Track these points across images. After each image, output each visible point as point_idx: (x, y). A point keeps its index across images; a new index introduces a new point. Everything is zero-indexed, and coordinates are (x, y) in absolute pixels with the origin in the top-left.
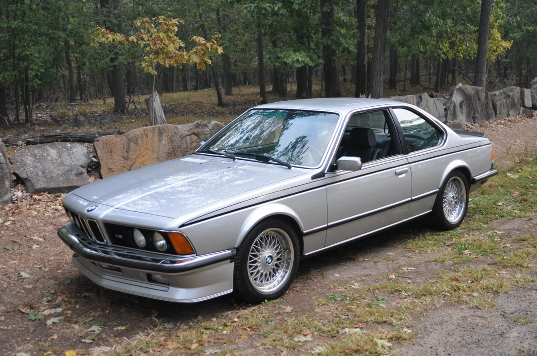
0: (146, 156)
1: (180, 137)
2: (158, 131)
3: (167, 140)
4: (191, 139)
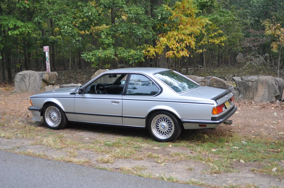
4: (202, 84)
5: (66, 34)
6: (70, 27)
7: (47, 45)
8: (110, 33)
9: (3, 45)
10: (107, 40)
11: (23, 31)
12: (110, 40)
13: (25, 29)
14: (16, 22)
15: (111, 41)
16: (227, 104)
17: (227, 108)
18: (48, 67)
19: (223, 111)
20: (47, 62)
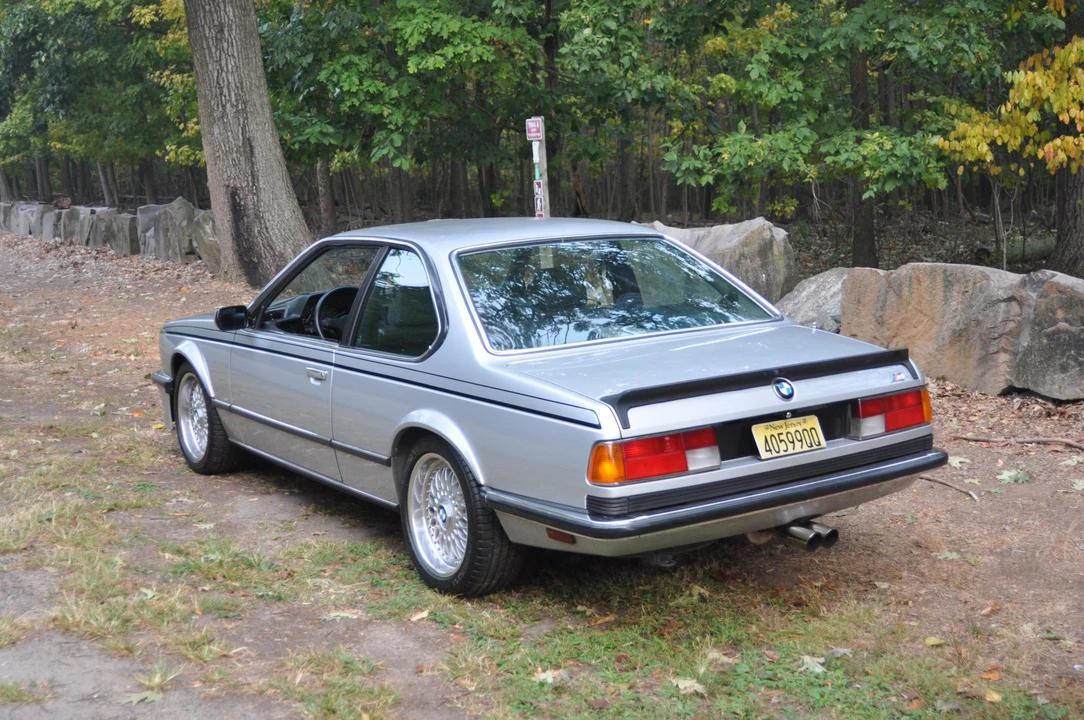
0: (919, 328)
1: (985, 301)
2: (942, 276)
3: (962, 303)
4: (1008, 312)
5: (580, 64)
6: (608, 32)
7: (537, 114)
8: (798, 55)
9: (417, 115)
10: (778, 86)
11: (461, 54)
12: (792, 88)
13: (468, 49)
14: (436, 19)
15: (796, 90)
16: (779, 434)
17: (768, 455)
18: (539, 207)
19: (686, 468)
20: (536, 186)
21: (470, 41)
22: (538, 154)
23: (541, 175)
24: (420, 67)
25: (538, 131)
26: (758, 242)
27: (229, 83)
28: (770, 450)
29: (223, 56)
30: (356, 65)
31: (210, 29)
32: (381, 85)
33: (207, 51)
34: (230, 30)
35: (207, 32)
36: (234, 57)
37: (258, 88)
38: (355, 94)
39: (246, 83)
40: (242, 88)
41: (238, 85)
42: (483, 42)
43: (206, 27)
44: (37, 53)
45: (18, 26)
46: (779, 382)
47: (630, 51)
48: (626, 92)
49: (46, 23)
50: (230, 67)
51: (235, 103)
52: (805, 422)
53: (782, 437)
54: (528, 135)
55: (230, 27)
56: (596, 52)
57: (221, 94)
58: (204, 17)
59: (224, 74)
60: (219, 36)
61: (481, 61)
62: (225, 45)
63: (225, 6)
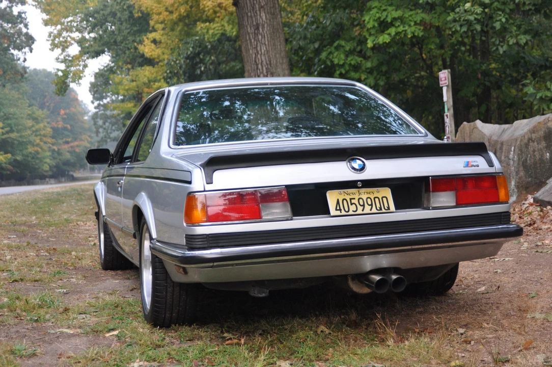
5: (461, 27)
6: (483, 5)
11: (400, 33)
13: (405, 29)
14: (385, 10)
16: (351, 199)
17: (338, 213)
18: (447, 131)
19: (260, 217)
20: (445, 117)
21: (407, 24)
22: (447, 96)
23: (448, 110)
24: (374, 42)
25: (446, 80)
26: (544, 130)
27: (262, 62)
28: (340, 210)
29: (259, 44)
30: (343, 47)
31: (251, 28)
32: (359, 59)
33: (249, 42)
34: (263, 27)
35: (249, 30)
36: (265, 45)
37: (282, 64)
38: (343, 66)
39: (273, 62)
40: (270, 64)
41: (268, 62)
42: (416, 24)
43: (248, 27)
44: (199, 65)
45: (189, 49)
46: (353, 159)
47: (500, 18)
48: (499, 47)
49: (206, 47)
50: (263, 51)
51: (266, 74)
52: (378, 192)
53: (353, 201)
54: (441, 83)
55: (263, 26)
56: (472, 18)
57: (257, 68)
58: (247, 19)
59: (259, 56)
60: (256, 31)
61: (414, 36)
62: (260, 37)
63: (260, 13)
